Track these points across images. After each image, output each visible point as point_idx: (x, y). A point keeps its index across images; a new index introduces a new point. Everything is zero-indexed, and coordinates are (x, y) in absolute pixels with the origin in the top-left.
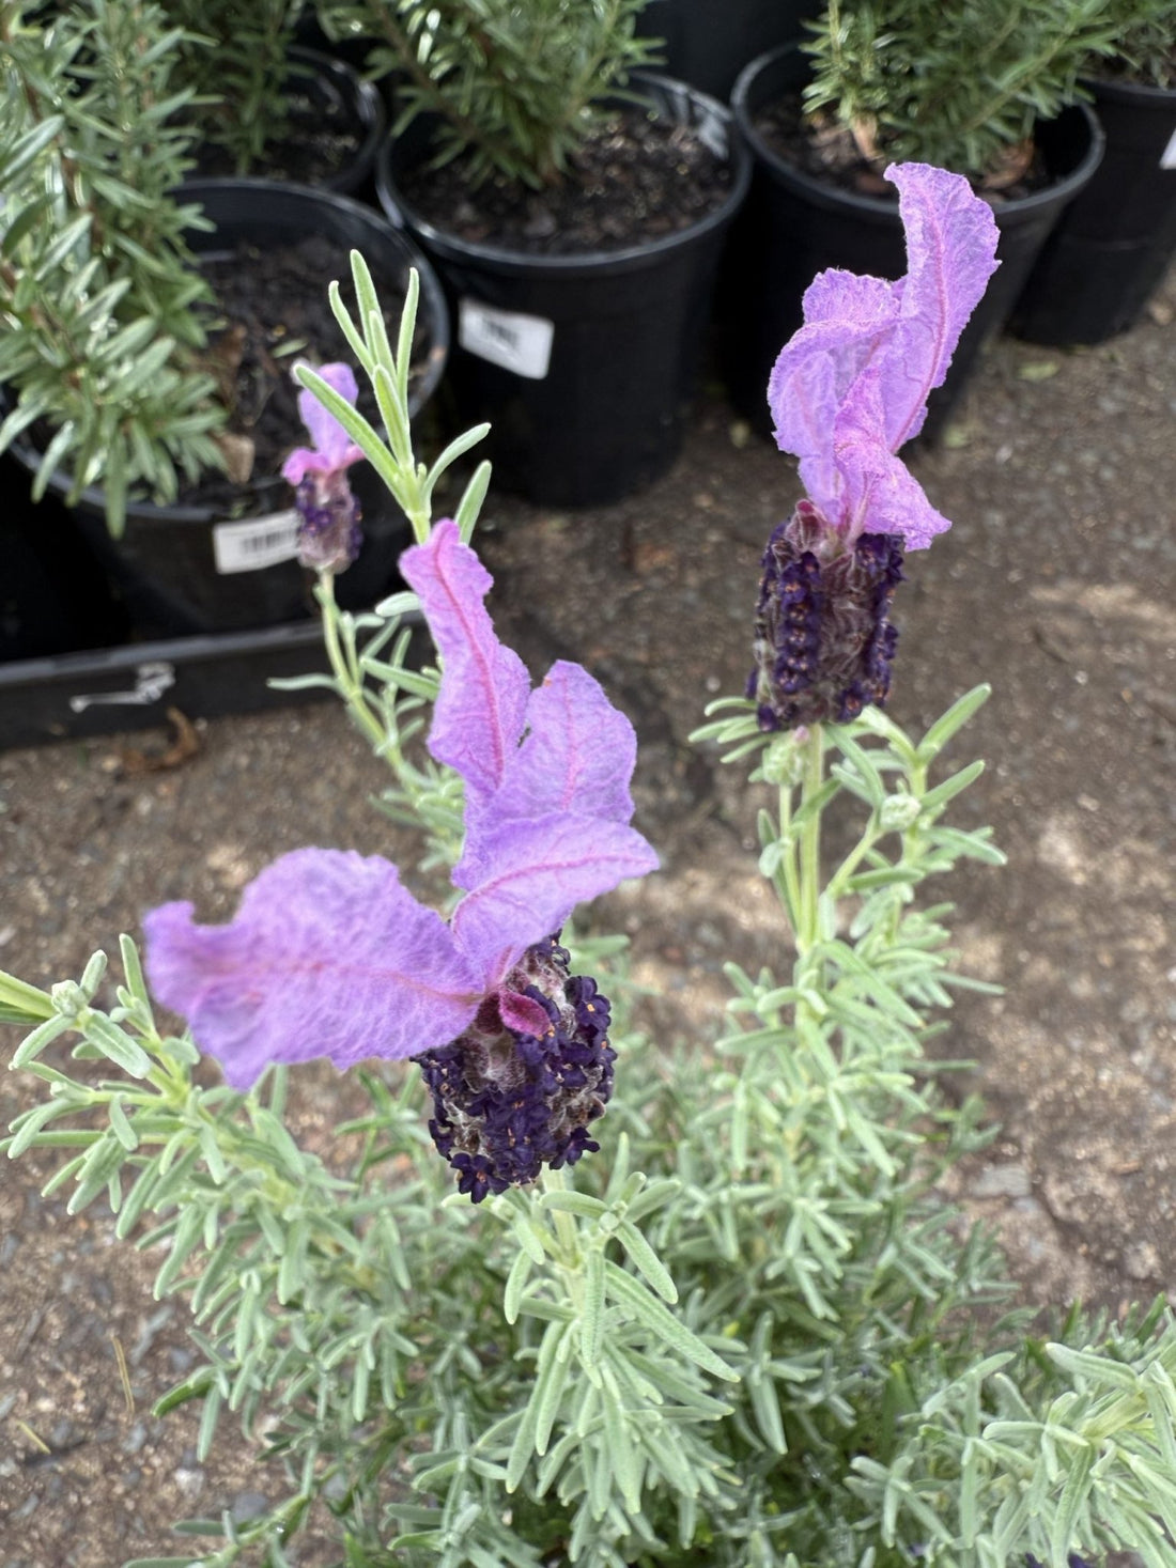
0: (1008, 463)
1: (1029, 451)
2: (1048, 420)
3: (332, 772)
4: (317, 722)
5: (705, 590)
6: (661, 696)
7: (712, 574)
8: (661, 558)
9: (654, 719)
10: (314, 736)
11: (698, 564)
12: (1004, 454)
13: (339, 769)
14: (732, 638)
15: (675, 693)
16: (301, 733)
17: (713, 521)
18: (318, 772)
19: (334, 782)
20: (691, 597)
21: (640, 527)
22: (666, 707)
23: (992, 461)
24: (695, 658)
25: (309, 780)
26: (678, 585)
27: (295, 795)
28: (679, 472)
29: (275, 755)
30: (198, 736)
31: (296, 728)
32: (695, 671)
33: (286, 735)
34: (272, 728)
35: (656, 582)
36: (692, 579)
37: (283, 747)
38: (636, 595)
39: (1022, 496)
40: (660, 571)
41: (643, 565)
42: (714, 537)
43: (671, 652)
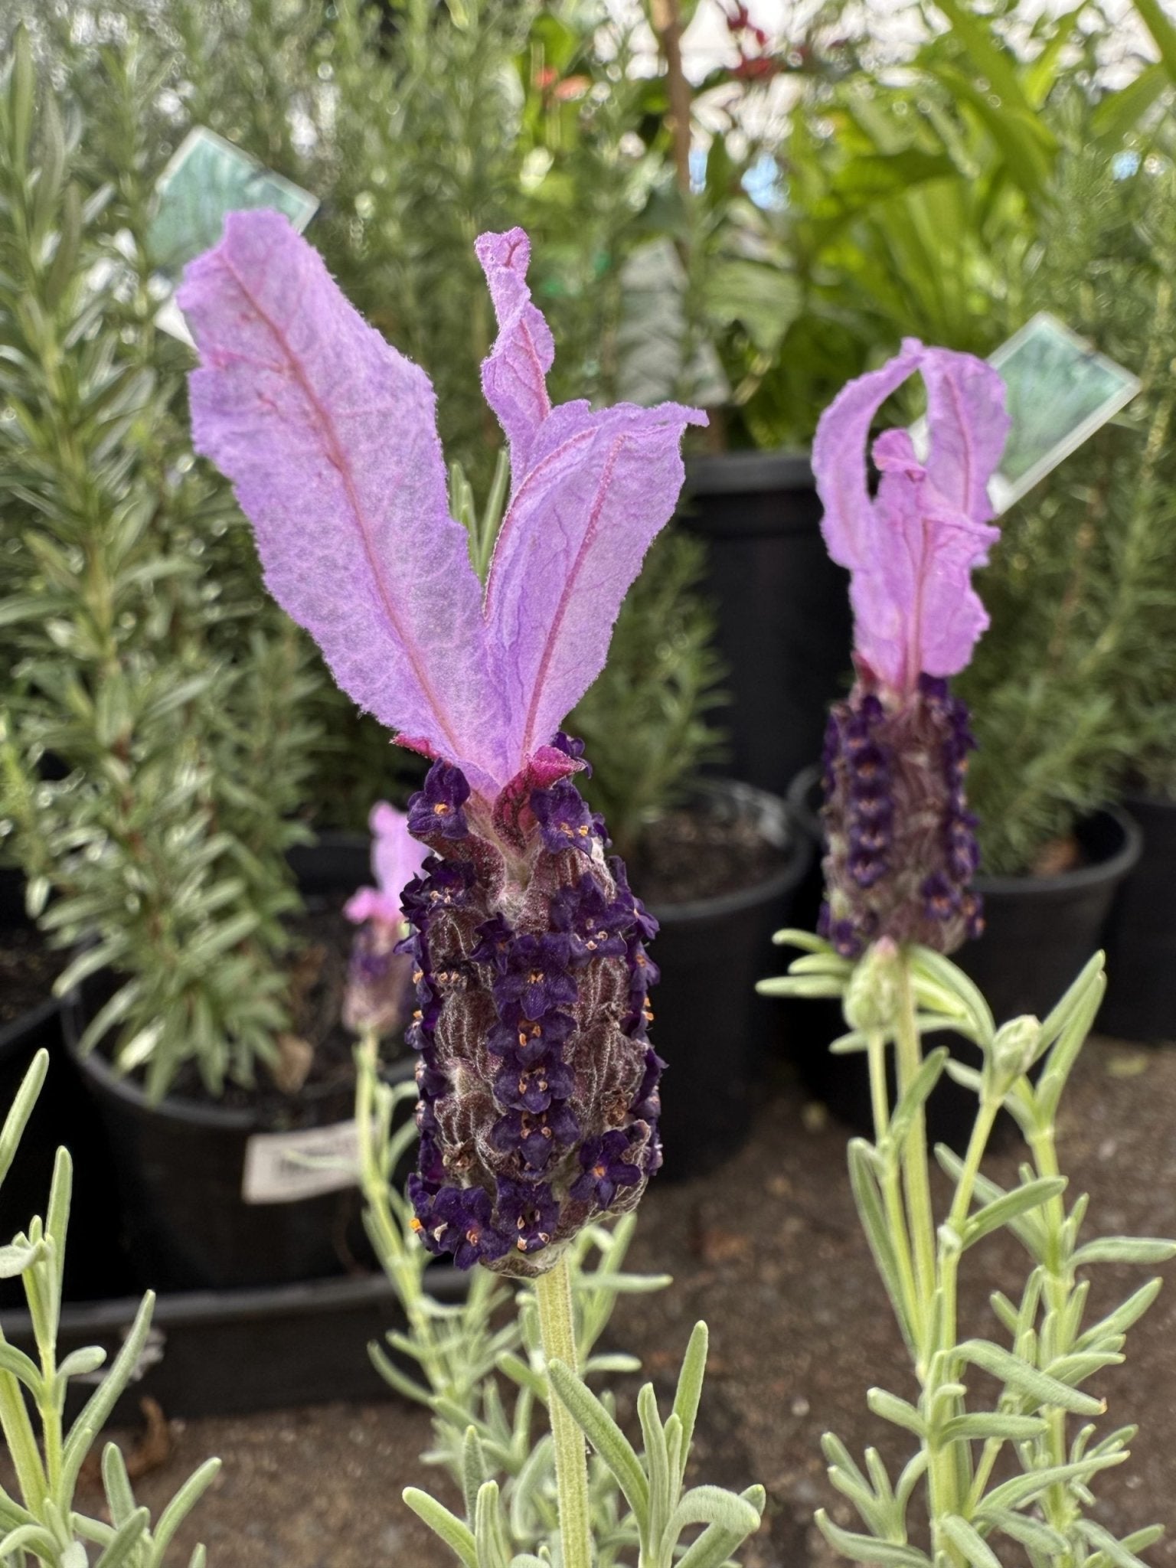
0: (1113, 1159)
1: (1133, 1148)
2: (1148, 1116)
3: (321, 1502)
4: (315, 1430)
5: (785, 1286)
6: (737, 1420)
7: (790, 1267)
8: (734, 1246)
9: (728, 1452)
10: (308, 1448)
11: (776, 1255)
12: (1108, 1149)
13: (331, 1499)
14: (821, 1346)
15: (754, 1416)
16: (294, 1445)
17: (791, 1208)
18: (304, 1500)
19: (321, 1515)
20: (769, 1294)
21: (710, 1211)
22: (744, 1434)
23: (1093, 1157)
24: (777, 1372)
25: (289, 1512)
26: (753, 1279)
27: (269, 1537)
28: (752, 1153)
29: (259, 1471)
30: (170, 1440)
31: (289, 1436)
32: (779, 1387)
33: (275, 1446)
34: (260, 1437)
35: (728, 1274)
36: (770, 1272)
37: (268, 1463)
38: (705, 1289)
39: (1138, 1197)
40: (733, 1262)
41: (714, 1253)
42: (793, 1225)
43: (747, 1361)
